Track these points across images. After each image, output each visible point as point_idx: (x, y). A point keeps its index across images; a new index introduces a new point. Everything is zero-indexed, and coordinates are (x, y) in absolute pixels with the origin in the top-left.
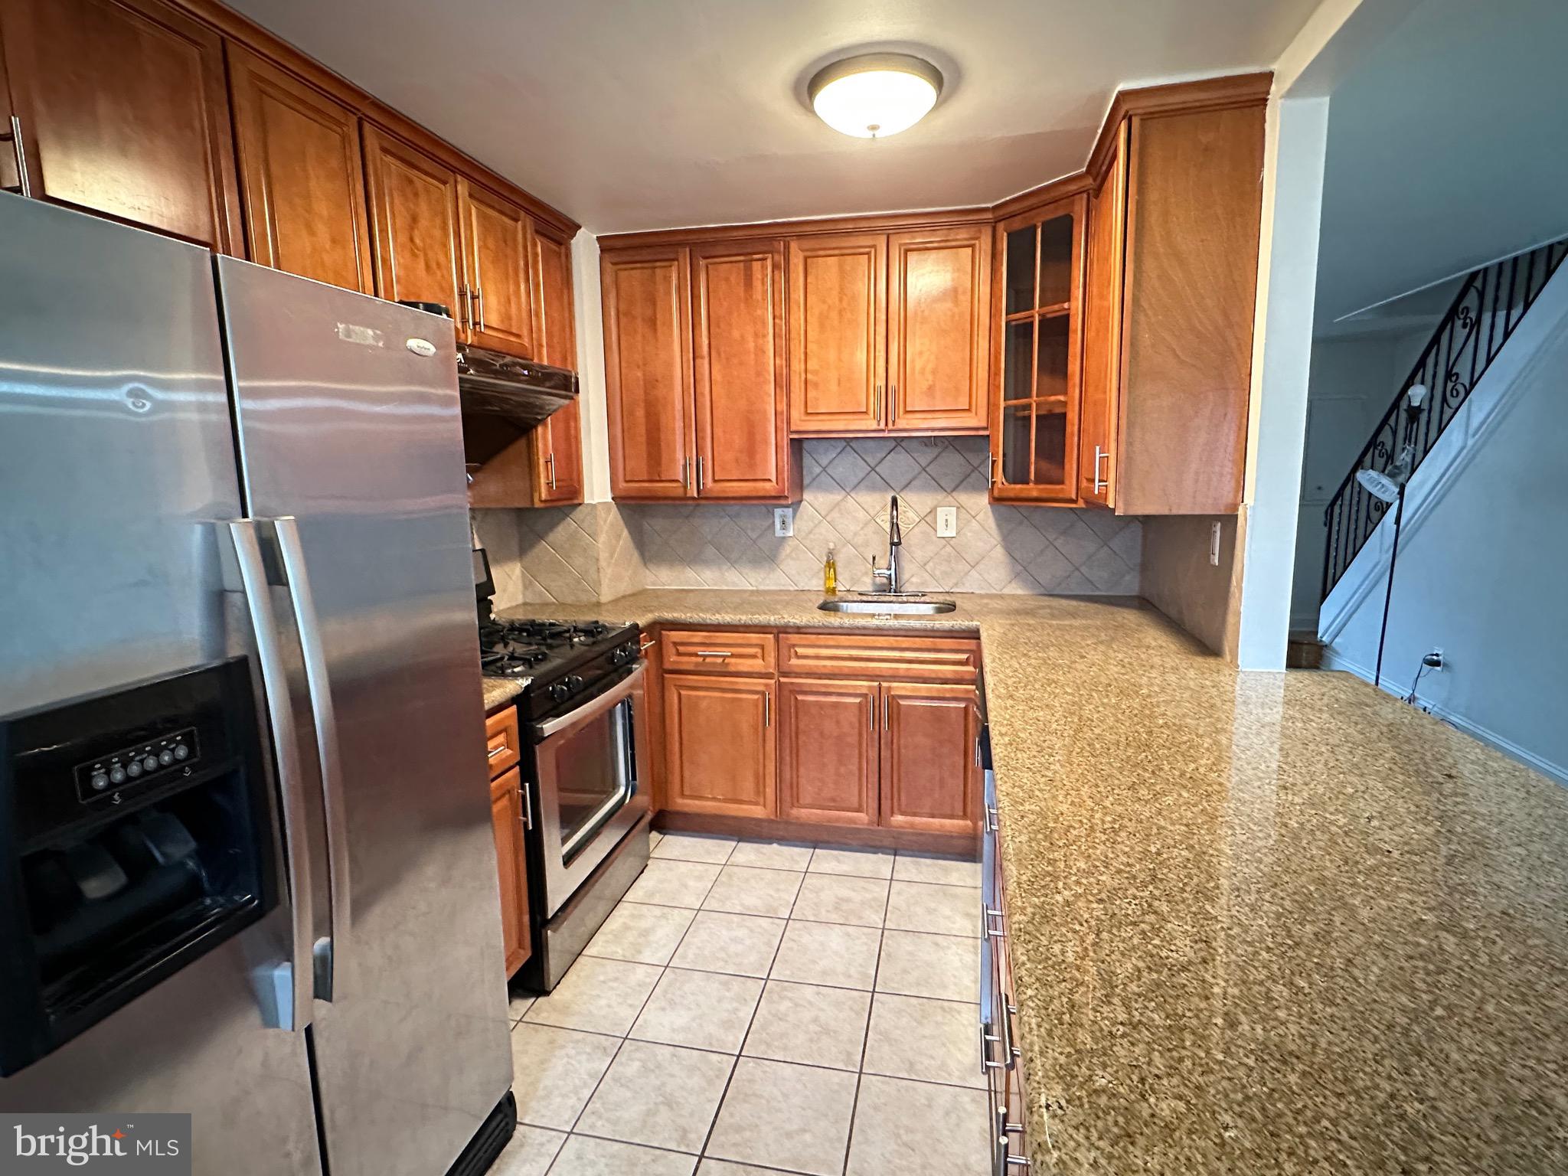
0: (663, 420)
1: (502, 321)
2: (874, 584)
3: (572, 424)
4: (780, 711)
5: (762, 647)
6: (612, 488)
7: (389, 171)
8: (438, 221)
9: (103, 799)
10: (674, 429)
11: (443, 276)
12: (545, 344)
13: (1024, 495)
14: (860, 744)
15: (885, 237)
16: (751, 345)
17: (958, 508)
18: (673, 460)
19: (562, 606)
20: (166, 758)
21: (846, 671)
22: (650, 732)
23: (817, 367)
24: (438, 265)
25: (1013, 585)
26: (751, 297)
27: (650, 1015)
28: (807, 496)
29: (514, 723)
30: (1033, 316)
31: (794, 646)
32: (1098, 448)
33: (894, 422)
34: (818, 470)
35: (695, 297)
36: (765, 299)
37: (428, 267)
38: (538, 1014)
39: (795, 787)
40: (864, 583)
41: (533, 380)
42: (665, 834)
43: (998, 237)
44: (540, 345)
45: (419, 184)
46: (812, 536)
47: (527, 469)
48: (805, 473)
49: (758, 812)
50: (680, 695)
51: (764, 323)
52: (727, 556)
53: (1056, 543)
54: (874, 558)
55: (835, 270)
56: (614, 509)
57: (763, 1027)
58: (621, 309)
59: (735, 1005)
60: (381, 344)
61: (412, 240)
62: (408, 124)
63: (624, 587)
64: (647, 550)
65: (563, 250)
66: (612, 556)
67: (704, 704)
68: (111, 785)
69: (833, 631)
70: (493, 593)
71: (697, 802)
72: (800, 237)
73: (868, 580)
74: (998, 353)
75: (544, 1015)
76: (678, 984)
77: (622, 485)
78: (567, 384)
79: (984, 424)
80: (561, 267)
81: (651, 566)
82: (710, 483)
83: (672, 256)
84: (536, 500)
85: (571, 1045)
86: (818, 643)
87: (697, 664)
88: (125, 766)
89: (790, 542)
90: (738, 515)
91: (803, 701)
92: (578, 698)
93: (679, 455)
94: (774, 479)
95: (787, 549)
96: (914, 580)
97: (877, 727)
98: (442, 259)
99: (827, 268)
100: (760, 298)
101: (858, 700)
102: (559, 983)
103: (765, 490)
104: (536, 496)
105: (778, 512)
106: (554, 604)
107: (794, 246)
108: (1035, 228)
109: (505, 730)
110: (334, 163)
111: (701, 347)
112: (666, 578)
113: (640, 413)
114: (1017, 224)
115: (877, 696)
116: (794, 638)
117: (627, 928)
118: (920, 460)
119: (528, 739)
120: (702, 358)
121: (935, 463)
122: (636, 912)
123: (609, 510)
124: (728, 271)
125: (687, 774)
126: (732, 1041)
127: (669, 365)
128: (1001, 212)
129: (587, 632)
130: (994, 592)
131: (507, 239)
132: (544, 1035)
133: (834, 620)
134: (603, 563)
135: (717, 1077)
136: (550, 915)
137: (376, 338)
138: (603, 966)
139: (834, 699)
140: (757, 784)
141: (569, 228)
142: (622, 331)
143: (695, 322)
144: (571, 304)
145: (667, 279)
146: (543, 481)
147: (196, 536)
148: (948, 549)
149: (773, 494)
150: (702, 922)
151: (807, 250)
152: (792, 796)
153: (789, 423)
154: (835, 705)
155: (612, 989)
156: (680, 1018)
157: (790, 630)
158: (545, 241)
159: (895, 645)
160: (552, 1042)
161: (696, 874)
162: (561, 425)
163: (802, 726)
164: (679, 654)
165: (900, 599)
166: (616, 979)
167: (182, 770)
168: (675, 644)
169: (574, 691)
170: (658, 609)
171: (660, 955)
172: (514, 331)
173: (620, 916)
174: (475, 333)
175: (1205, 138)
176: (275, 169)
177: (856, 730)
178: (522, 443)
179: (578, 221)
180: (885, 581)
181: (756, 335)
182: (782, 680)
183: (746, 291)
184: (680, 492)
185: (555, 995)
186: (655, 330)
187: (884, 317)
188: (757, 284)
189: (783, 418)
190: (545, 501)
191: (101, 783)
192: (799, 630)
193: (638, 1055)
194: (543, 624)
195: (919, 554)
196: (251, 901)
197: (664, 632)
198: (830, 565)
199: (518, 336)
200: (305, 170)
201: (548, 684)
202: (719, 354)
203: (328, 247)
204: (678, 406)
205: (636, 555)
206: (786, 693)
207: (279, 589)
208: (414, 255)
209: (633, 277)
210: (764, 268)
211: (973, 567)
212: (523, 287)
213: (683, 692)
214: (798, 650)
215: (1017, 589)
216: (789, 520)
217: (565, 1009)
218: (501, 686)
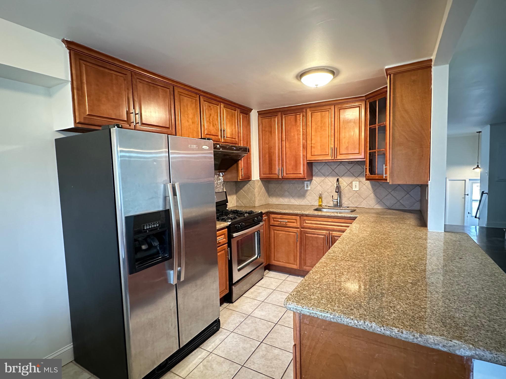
0: (273, 158)
1: (231, 135)
2: (334, 204)
3: (249, 160)
4: (301, 238)
5: (296, 220)
6: (260, 176)
7: (205, 105)
8: (216, 114)
9: (145, 231)
10: (276, 160)
11: (217, 127)
12: (242, 140)
13: (374, 178)
14: (323, 249)
15: (334, 106)
16: (296, 137)
17: (359, 182)
18: (275, 169)
19: (246, 207)
20: (155, 226)
21: (319, 228)
22: (266, 242)
23: (314, 142)
24: (216, 124)
25: (377, 205)
26: (297, 124)
27: (256, 311)
28: (314, 178)
29: (226, 233)
30: (376, 126)
31: (305, 220)
32: (384, 165)
33: (336, 157)
34: (317, 171)
35: (282, 125)
36: (300, 125)
37: (213, 125)
38: (229, 307)
39: (305, 260)
40: (330, 203)
41: (237, 150)
42: (270, 271)
43: (367, 104)
44: (241, 140)
45: (212, 107)
46: (315, 190)
47: (236, 171)
48: (313, 172)
49: (294, 267)
50: (274, 232)
51: (300, 131)
52: (292, 195)
53: (391, 193)
54: (333, 196)
55: (320, 116)
56: (260, 182)
57: (284, 319)
58: (263, 129)
59: (278, 313)
60: (197, 148)
61: (210, 120)
62: (210, 94)
63: (263, 203)
64: (270, 193)
65: (248, 115)
66: (259, 194)
67: (280, 235)
68: (147, 229)
69: (316, 216)
70: (228, 202)
71: (278, 262)
72: (310, 107)
73: (332, 203)
74: (367, 137)
75: (231, 307)
76: (265, 306)
77: (262, 175)
78: (247, 150)
79: (363, 157)
80: (247, 120)
81: (270, 197)
82: (285, 174)
83: (276, 115)
84: (238, 179)
85: (236, 315)
86: (312, 219)
87: (279, 224)
88: (149, 226)
89: (309, 191)
90: (294, 183)
91: (307, 236)
92: (243, 229)
93: (277, 167)
94: (302, 173)
95: (308, 193)
96: (346, 203)
97: (328, 245)
98: (217, 123)
99: (318, 115)
100: (299, 124)
101: (323, 236)
102: (235, 301)
103: (300, 176)
104: (238, 178)
105: (306, 183)
106: (244, 206)
107: (308, 110)
108: (376, 101)
109: (224, 234)
110: (194, 105)
111: (283, 138)
112: (274, 201)
113: (267, 156)
114: (372, 100)
115: (328, 236)
116: (305, 218)
117: (255, 291)
118: (347, 168)
119: (230, 237)
120: (284, 141)
121: (352, 168)
122: (258, 288)
123: (259, 182)
124: (291, 117)
125: (275, 254)
126: (276, 320)
127: (275, 143)
128: (368, 97)
129: (249, 213)
130: (371, 207)
131: (232, 116)
132: (230, 311)
133: (319, 213)
134: (256, 196)
135: (270, 327)
136: (234, 283)
137: (196, 147)
138: (247, 299)
139: (316, 236)
140: (294, 258)
141: (250, 110)
142: (263, 135)
143: (282, 131)
144: (250, 129)
145: (275, 121)
146: (240, 174)
147: (162, 186)
148: (356, 194)
149: (302, 178)
150: (275, 293)
151: (312, 111)
152: (304, 263)
153: (306, 158)
154: (316, 237)
155: (248, 304)
156: (264, 313)
157: (304, 216)
158: (242, 114)
159: (334, 221)
160: (231, 313)
161: (276, 281)
162: (246, 160)
163: (307, 243)
164: (274, 221)
165: (340, 208)
166: (250, 302)
167: (157, 228)
168: (273, 218)
169: (242, 227)
170: (269, 209)
171: (261, 299)
172: (234, 137)
173: (254, 289)
174: (224, 139)
175: (413, 78)
176: (182, 110)
177: (322, 245)
178: (235, 165)
179: (252, 108)
180: (336, 203)
181: (298, 134)
182: (302, 229)
183: (295, 123)
184: (277, 177)
185: (234, 304)
186: (271, 134)
187: (333, 128)
188: (298, 120)
189: (305, 156)
190: (241, 179)
191: (145, 228)
192: (307, 215)
193: (251, 319)
194: (238, 211)
195: (347, 195)
196: (167, 256)
197: (270, 215)
198: (320, 197)
199: (235, 139)
200: (188, 109)
201: (235, 224)
202: (288, 140)
203: (191, 124)
204: (277, 154)
205: (266, 194)
206: (303, 233)
207: (175, 197)
208: (210, 123)
209: (266, 121)
210: (300, 116)
211: (364, 200)
212: (236, 126)
213: (275, 231)
214: (306, 221)
215: (378, 207)
216: (309, 185)
217: (236, 307)
218: (224, 223)
